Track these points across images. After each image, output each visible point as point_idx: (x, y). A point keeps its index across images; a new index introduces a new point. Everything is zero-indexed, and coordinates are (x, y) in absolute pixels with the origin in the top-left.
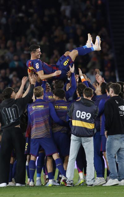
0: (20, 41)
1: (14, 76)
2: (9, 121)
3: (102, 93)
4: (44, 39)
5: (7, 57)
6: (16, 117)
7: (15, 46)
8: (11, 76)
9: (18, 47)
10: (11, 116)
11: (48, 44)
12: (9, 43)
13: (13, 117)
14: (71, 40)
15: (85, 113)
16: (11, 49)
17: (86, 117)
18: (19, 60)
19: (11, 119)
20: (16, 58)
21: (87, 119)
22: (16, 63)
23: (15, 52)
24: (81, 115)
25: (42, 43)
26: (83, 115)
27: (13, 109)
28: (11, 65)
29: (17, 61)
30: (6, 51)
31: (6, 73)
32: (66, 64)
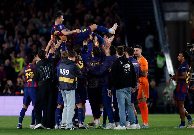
0: (49, 12)
1: (43, 40)
2: (45, 77)
3: (110, 54)
4: (68, 10)
5: (37, 25)
6: (50, 74)
7: (44, 16)
8: (41, 40)
9: (47, 17)
10: (47, 73)
11: (71, 14)
12: (39, 13)
13: (48, 74)
14: (89, 12)
15: (65, 70)
16: (41, 18)
17: (66, 74)
18: (47, 27)
19: (47, 76)
20: (44, 25)
21: (66, 75)
22: (45, 30)
23: (44, 20)
24: (62, 72)
25: (66, 14)
26: (63, 72)
27: (48, 67)
28: (40, 31)
29: (45, 28)
30: (37, 19)
31: (37, 38)
32: (84, 31)
